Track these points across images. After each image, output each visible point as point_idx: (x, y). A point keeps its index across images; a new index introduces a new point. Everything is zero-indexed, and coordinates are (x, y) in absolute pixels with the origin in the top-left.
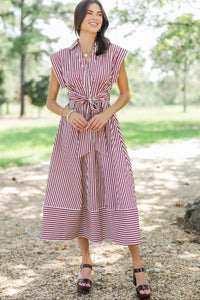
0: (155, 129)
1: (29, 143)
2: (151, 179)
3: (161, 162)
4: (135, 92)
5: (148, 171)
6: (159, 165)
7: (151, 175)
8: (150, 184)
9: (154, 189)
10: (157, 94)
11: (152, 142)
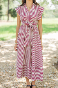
0: (51, 27)
1: (8, 32)
2: (47, 47)
3: (51, 40)
4: (46, 13)
5: (47, 43)
6: (51, 41)
7: (47, 45)
8: (47, 49)
9: (48, 51)
10: (53, 14)
11: (49, 32)
